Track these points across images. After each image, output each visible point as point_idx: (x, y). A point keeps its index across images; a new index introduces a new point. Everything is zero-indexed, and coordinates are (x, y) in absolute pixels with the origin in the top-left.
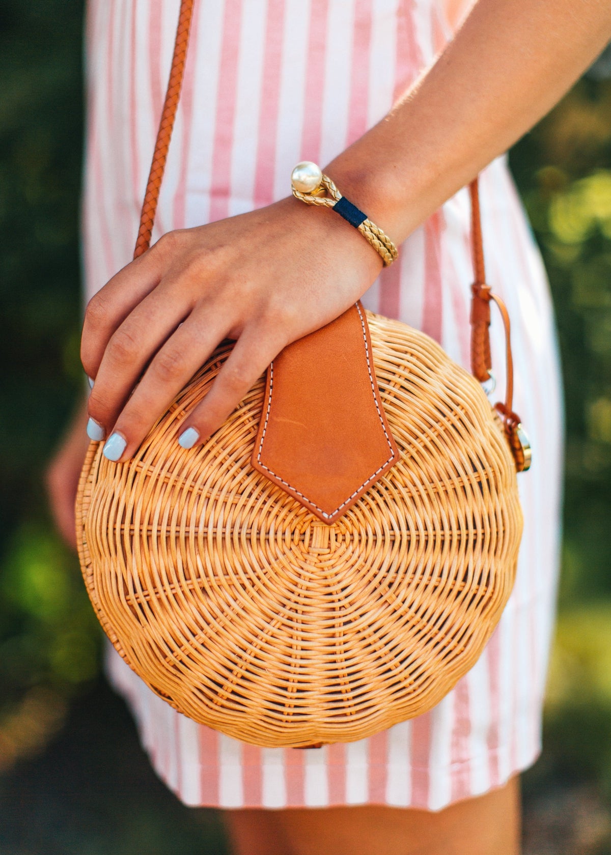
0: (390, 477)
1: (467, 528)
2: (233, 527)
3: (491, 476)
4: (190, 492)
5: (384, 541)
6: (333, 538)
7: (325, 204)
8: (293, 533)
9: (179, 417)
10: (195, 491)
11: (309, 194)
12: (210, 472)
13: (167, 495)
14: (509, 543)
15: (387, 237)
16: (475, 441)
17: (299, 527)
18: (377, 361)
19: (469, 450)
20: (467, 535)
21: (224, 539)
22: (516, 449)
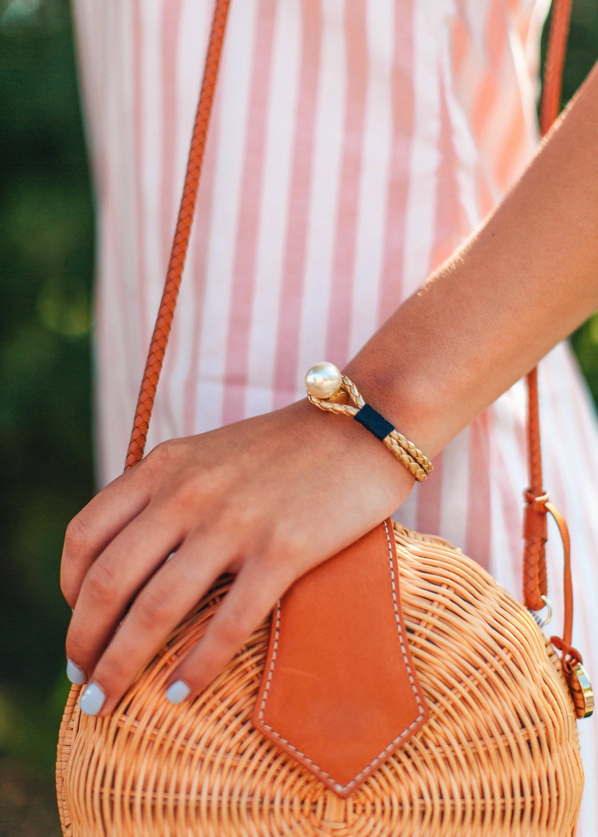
0: (420, 735)
1: (513, 795)
2: (231, 794)
3: (543, 733)
4: (180, 753)
5: (412, 812)
6: (350, 809)
7: (344, 412)
8: (303, 802)
9: (169, 663)
10: (187, 751)
11: (326, 400)
12: (205, 728)
13: (153, 756)
14: (565, 811)
15: (418, 450)
16: (524, 692)
17: (310, 796)
18: (404, 595)
19: (516, 702)
20: (513, 804)
21: (219, 809)
22: (574, 691)
